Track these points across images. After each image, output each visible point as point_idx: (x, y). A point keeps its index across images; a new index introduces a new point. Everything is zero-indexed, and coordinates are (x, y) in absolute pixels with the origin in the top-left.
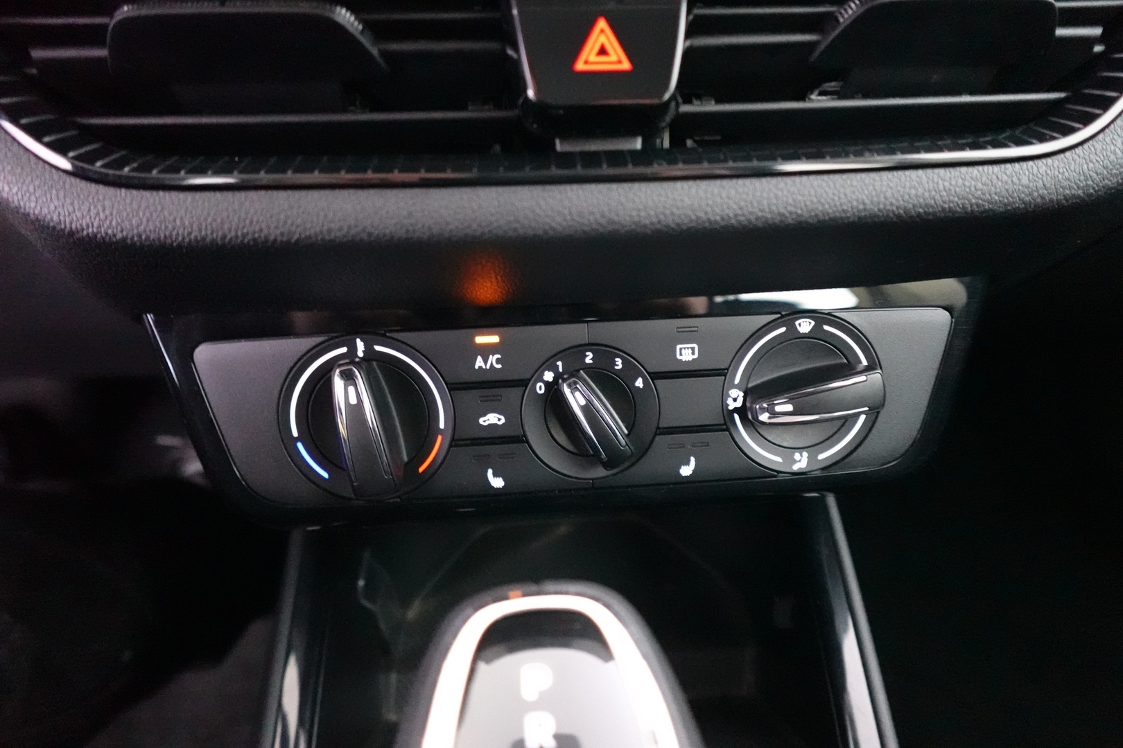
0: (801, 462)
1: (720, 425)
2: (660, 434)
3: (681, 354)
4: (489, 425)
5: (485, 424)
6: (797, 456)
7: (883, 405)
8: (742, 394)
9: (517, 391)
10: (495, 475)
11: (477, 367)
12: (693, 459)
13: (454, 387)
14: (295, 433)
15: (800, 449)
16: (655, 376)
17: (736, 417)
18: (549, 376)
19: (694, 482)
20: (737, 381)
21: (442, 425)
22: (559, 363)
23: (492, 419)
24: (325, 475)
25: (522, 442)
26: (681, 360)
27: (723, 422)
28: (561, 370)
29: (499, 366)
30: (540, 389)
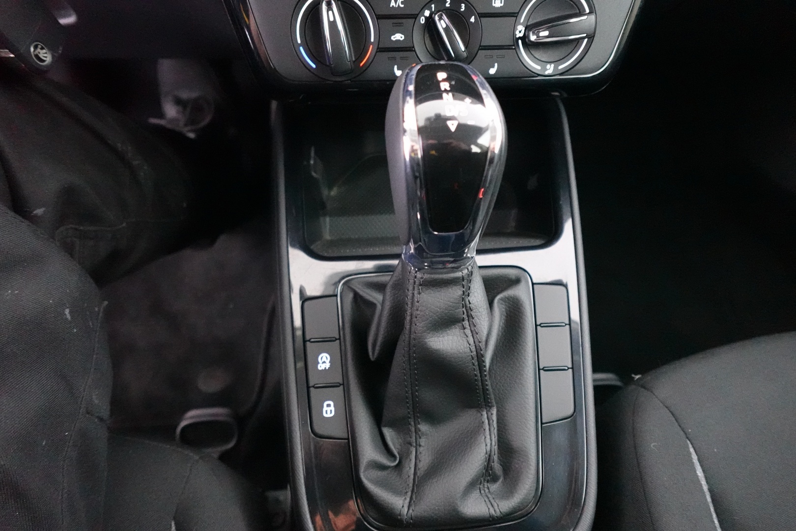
0: (550, 69)
1: (510, 46)
2: (481, 49)
3: (495, 3)
4: (396, 40)
5: (394, 39)
6: (548, 66)
7: (594, 36)
8: (524, 28)
9: (411, 21)
10: (398, 69)
11: (391, 6)
12: (496, 64)
13: (379, 17)
14: (299, 41)
15: (550, 63)
16: (482, 15)
17: (520, 42)
18: (427, 13)
19: (495, 78)
20: (522, 21)
21: (372, 40)
22: (433, 6)
23: (398, 37)
24: (314, 66)
25: (412, 51)
26: (495, 6)
27: (513, 44)
28: (433, 10)
29: (402, 6)
30: (422, 20)
